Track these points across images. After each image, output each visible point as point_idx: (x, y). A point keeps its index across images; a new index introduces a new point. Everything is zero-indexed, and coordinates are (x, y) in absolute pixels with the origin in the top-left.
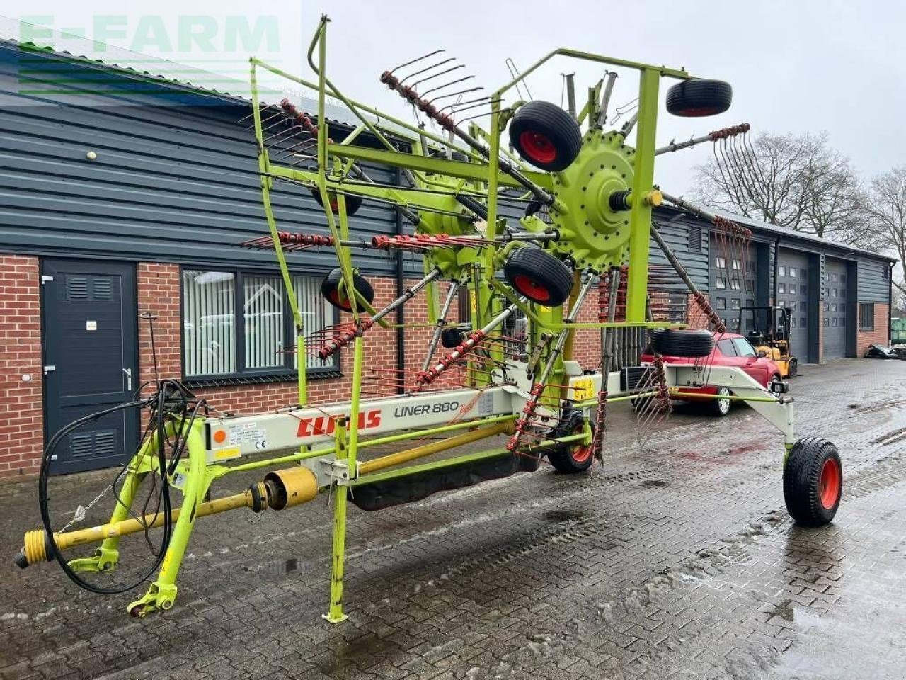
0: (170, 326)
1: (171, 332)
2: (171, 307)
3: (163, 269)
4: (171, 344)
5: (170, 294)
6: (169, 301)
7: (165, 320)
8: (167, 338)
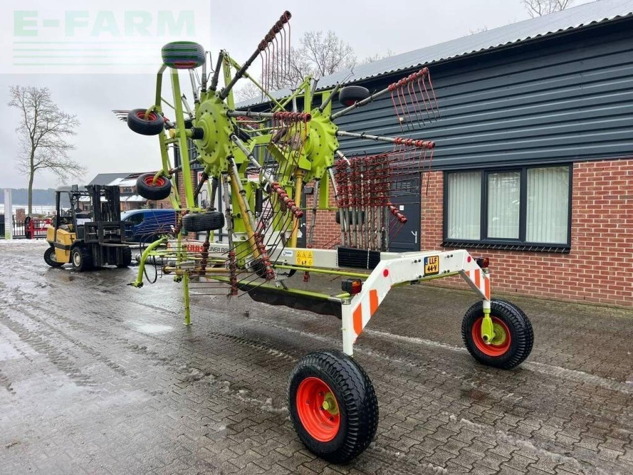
0: (435, 208)
1: (437, 212)
2: (437, 197)
3: (434, 174)
4: (436, 219)
5: (437, 190)
6: (436, 193)
7: (433, 205)
8: (434, 215)
